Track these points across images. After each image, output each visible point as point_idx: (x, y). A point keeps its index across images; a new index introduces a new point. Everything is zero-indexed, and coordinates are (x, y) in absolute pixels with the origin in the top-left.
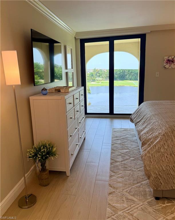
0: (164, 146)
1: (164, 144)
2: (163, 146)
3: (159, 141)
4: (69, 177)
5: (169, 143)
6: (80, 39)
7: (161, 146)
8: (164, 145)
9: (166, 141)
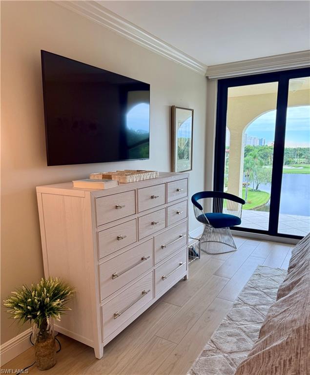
0: (287, 367)
1: (290, 360)
2: (285, 365)
3: (281, 347)
4: (98, 362)
5: (302, 362)
6: (219, 80)
7: (280, 364)
8: (288, 363)
9: (297, 354)
